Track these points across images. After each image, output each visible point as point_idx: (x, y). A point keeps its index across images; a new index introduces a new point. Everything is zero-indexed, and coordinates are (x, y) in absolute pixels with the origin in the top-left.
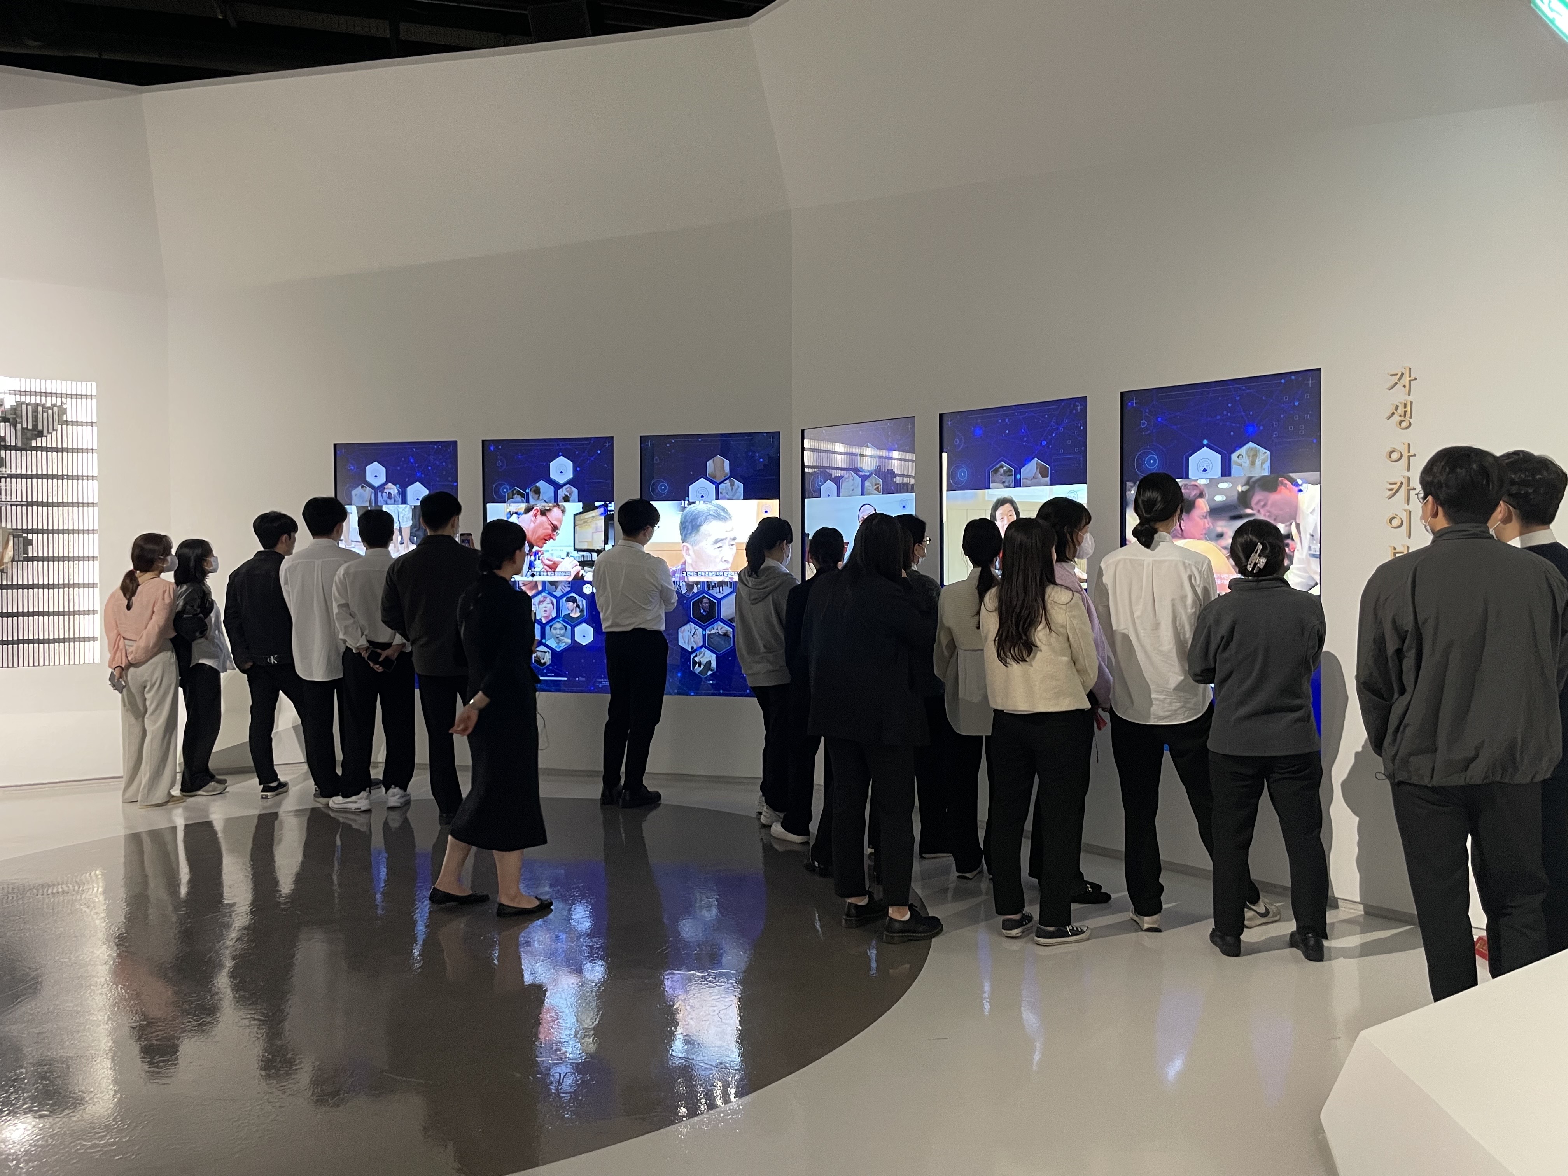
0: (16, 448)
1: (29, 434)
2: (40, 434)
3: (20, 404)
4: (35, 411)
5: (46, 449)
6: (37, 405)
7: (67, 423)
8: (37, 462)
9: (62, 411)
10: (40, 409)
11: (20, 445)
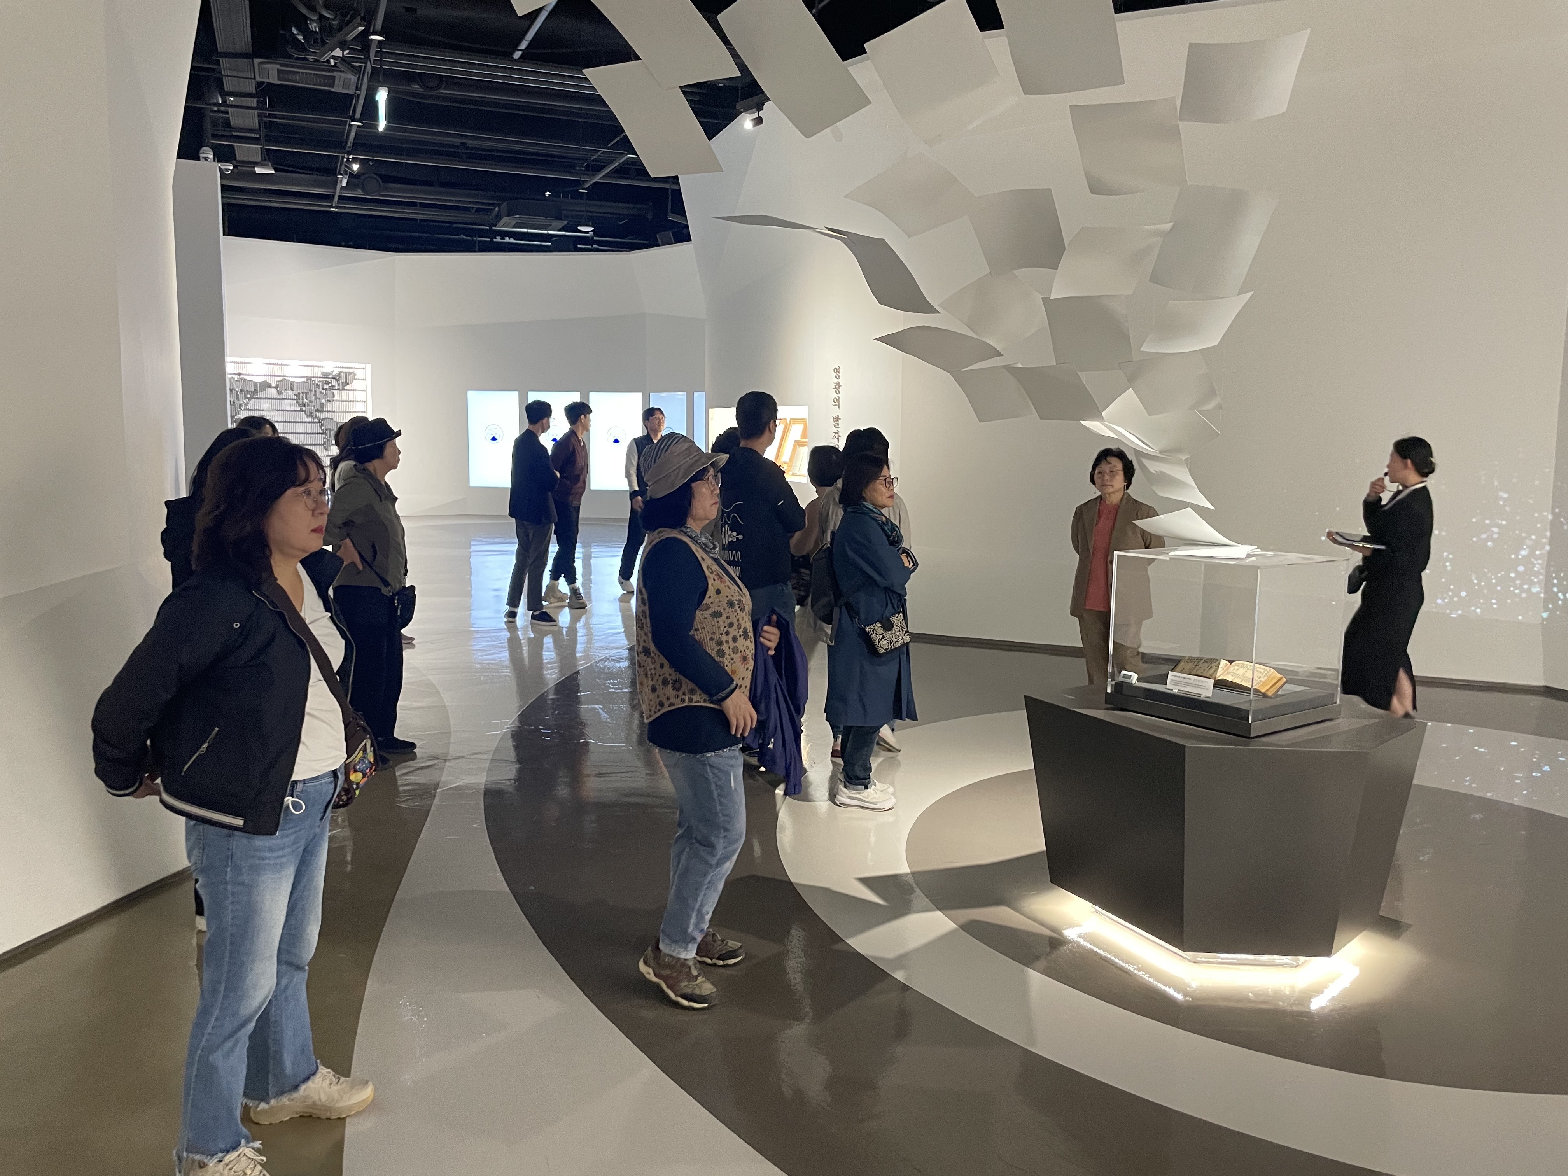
0: (338, 389)
1: (344, 384)
2: (348, 384)
3: (340, 373)
4: (346, 375)
5: (350, 390)
6: (346, 373)
7: (357, 379)
8: (344, 395)
9: (355, 375)
10: (348, 374)
11: (341, 387)
